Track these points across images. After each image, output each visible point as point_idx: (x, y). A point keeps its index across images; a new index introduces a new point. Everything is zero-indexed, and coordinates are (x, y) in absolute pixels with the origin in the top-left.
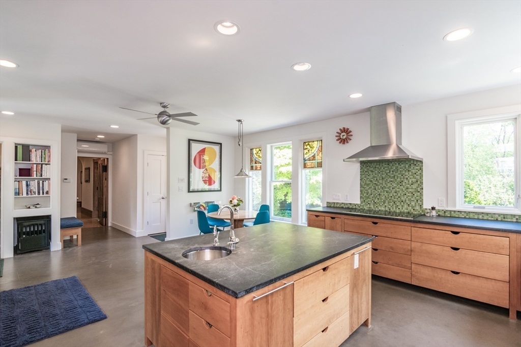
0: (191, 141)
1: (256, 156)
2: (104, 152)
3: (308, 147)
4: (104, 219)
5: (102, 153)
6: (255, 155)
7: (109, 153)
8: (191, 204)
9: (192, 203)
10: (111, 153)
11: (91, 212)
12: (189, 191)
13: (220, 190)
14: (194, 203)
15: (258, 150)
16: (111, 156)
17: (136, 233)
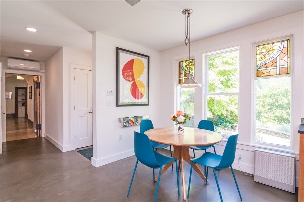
0: (119, 50)
1: (186, 69)
2: (36, 70)
3: (264, 51)
4: (38, 131)
5: (34, 71)
6: (185, 67)
7: (41, 71)
8: (119, 119)
9: (121, 118)
10: (44, 71)
11: (32, 122)
12: (118, 105)
13: (148, 104)
14: (123, 118)
15: (188, 62)
16: (44, 74)
17: (62, 147)
